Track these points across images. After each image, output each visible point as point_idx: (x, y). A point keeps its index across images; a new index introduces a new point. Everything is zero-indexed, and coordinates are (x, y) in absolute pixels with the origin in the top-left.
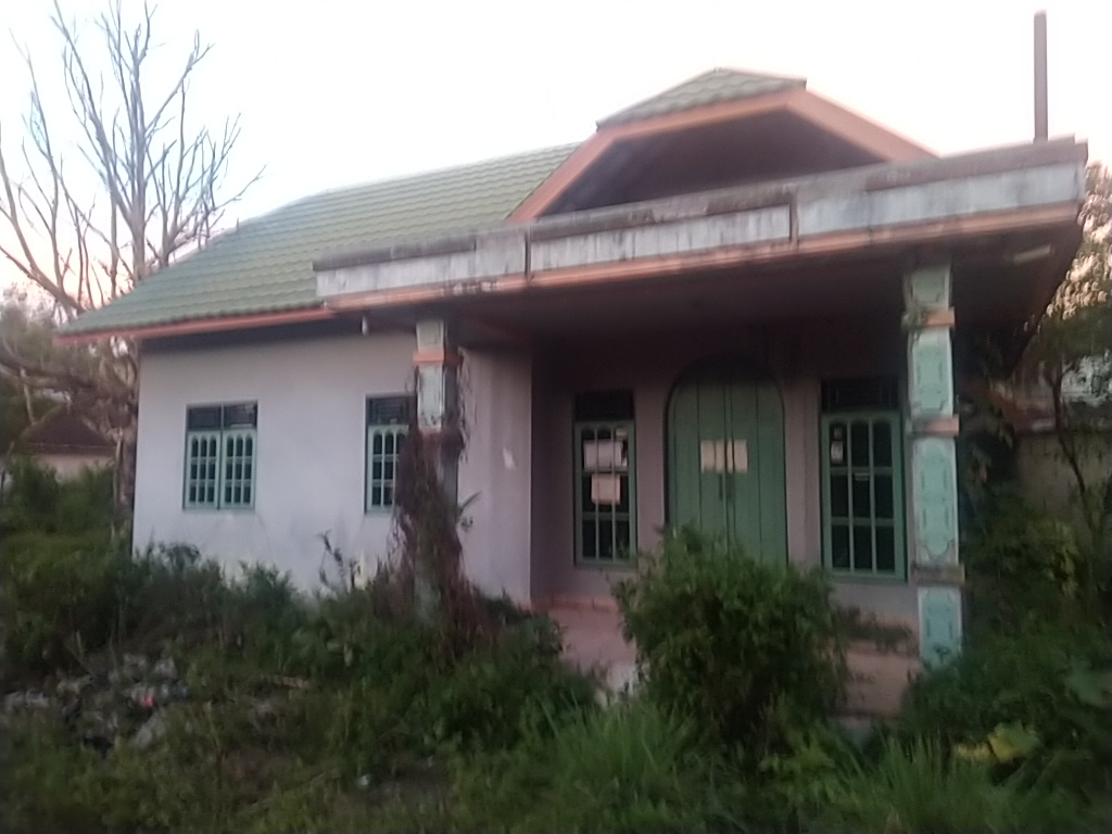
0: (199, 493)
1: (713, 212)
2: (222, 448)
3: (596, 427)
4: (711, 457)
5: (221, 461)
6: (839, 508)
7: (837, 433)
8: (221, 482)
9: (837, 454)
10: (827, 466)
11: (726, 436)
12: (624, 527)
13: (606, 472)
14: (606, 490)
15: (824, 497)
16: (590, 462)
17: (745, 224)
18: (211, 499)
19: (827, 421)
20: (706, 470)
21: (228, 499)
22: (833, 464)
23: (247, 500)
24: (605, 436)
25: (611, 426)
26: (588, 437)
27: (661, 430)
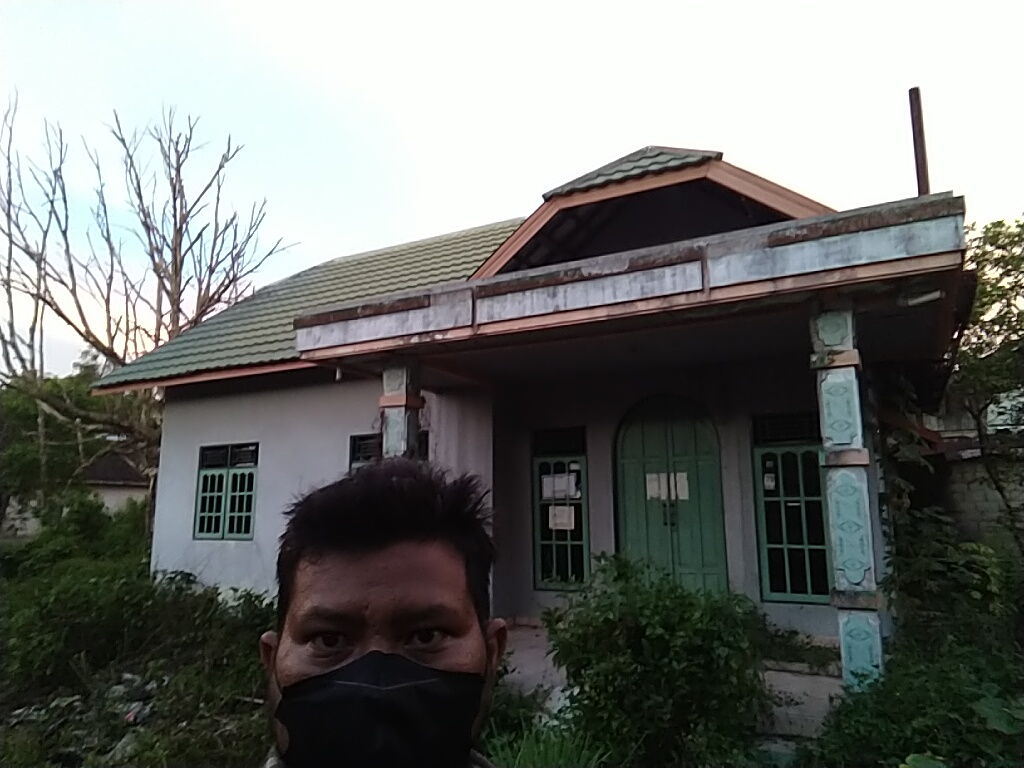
0: (207, 525)
1: (633, 269)
2: (228, 483)
3: (552, 460)
4: (656, 487)
5: (227, 495)
6: (774, 536)
7: (769, 464)
8: (226, 514)
9: (770, 484)
10: (761, 493)
11: (670, 469)
12: (578, 551)
13: (561, 502)
14: (562, 519)
15: (759, 525)
16: (547, 493)
17: (662, 277)
18: (217, 530)
19: (759, 452)
20: (652, 498)
21: (231, 530)
22: (768, 493)
23: (247, 531)
24: (560, 469)
25: (566, 460)
26: (545, 470)
27: (610, 463)
